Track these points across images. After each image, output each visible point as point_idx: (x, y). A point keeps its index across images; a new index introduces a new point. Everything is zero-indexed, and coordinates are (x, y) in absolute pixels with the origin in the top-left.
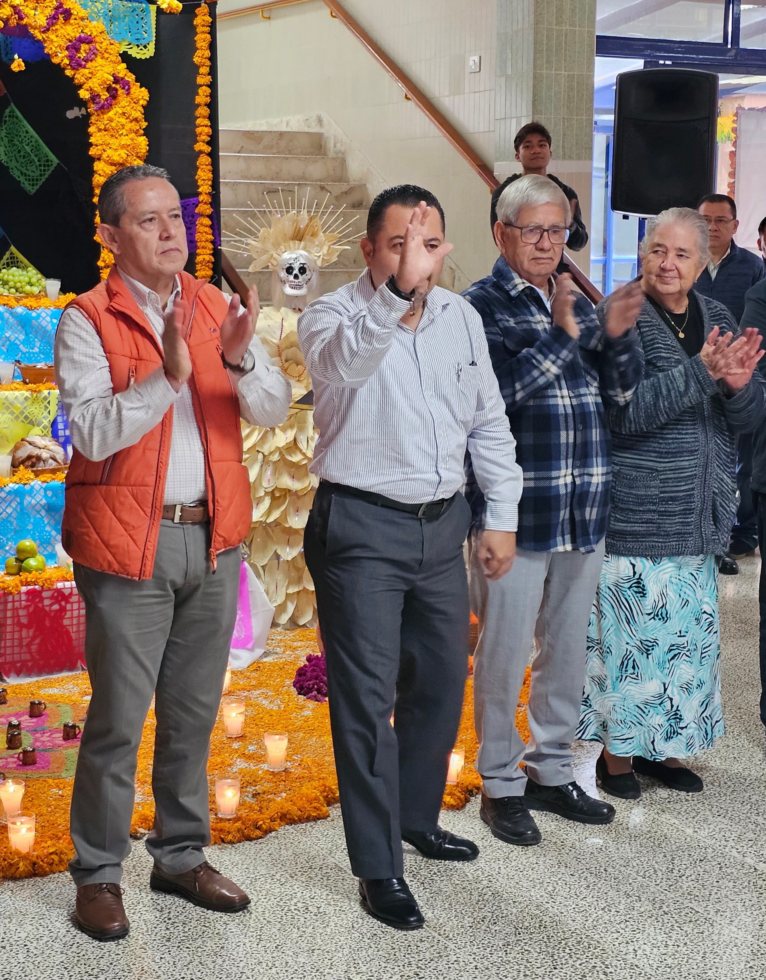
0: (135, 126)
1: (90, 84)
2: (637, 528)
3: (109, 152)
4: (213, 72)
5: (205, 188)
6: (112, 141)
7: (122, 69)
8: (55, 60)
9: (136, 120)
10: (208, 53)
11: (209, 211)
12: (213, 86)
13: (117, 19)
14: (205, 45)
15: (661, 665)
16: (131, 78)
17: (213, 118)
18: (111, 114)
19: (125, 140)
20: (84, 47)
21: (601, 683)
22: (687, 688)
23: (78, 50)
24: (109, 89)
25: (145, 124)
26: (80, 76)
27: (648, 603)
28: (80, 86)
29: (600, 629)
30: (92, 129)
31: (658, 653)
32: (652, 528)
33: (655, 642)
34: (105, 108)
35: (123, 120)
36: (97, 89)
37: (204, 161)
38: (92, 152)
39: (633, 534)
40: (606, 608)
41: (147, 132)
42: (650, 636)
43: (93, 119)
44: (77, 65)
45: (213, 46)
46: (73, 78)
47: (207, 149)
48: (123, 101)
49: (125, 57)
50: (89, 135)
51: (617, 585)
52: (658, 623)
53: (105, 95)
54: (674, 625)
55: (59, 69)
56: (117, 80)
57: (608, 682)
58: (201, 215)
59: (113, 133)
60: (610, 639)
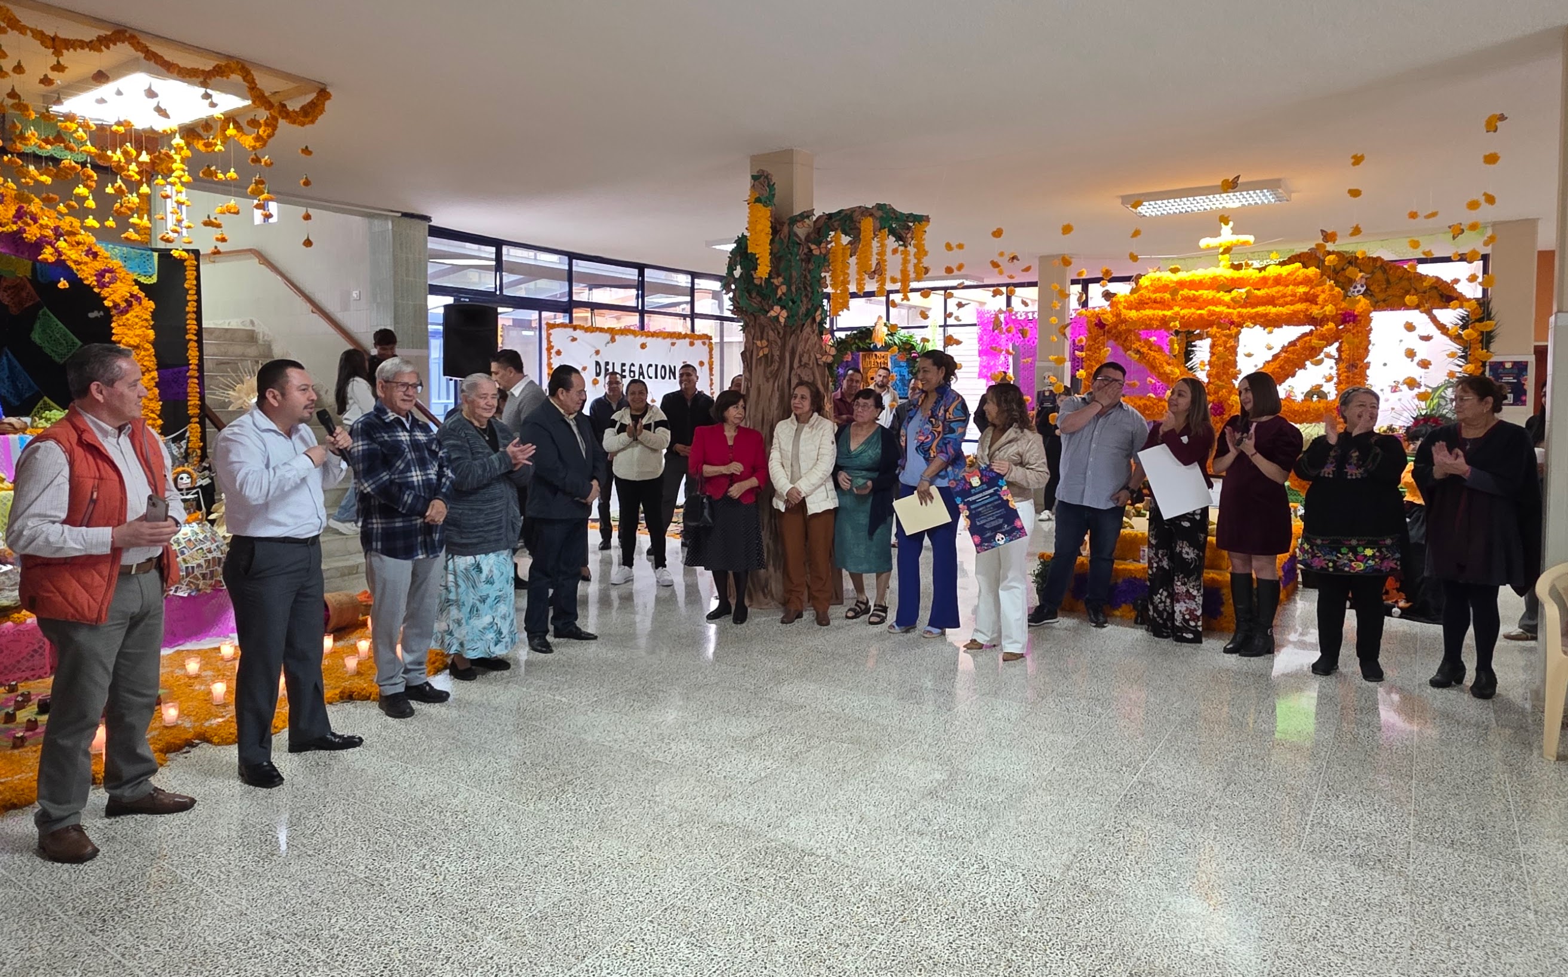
0: (146, 324)
1: (112, 297)
2: (474, 541)
3: (127, 339)
4: (198, 292)
5: (194, 361)
6: (127, 331)
7: (136, 289)
8: (86, 282)
9: (146, 320)
10: (195, 282)
11: (197, 375)
12: (199, 301)
13: (130, 259)
14: (193, 277)
15: (491, 608)
16: (142, 295)
17: (199, 319)
18: (128, 316)
19: (138, 332)
20: (107, 275)
21: (459, 623)
22: (504, 617)
23: (104, 277)
24: (126, 301)
25: (152, 323)
26: (105, 293)
27: (483, 576)
28: (105, 298)
29: (457, 594)
30: (113, 325)
31: (489, 601)
32: (481, 539)
33: (488, 596)
34: (124, 312)
35: (137, 320)
36: (118, 301)
37: (193, 345)
38: (114, 338)
39: (471, 544)
40: (460, 582)
41: (153, 327)
42: (484, 593)
43: (114, 318)
44: (103, 286)
45: (198, 278)
46: (99, 293)
47: (195, 338)
48: (137, 309)
49: (137, 282)
50: (112, 328)
51: (466, 569)
52: (488, 586)
53: (123, 305)
54: (497, 586)
55: (89, 288)
56: (132, 296)
57: (463, 621)
58: (191, 377)
59: (130, 327)
60: (463, 598)
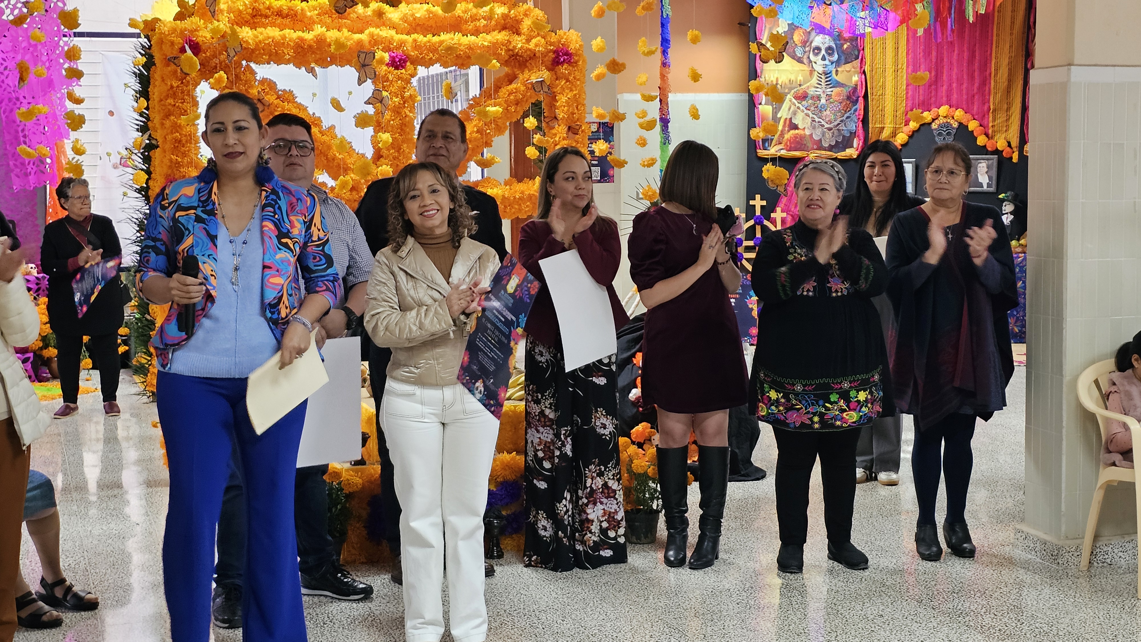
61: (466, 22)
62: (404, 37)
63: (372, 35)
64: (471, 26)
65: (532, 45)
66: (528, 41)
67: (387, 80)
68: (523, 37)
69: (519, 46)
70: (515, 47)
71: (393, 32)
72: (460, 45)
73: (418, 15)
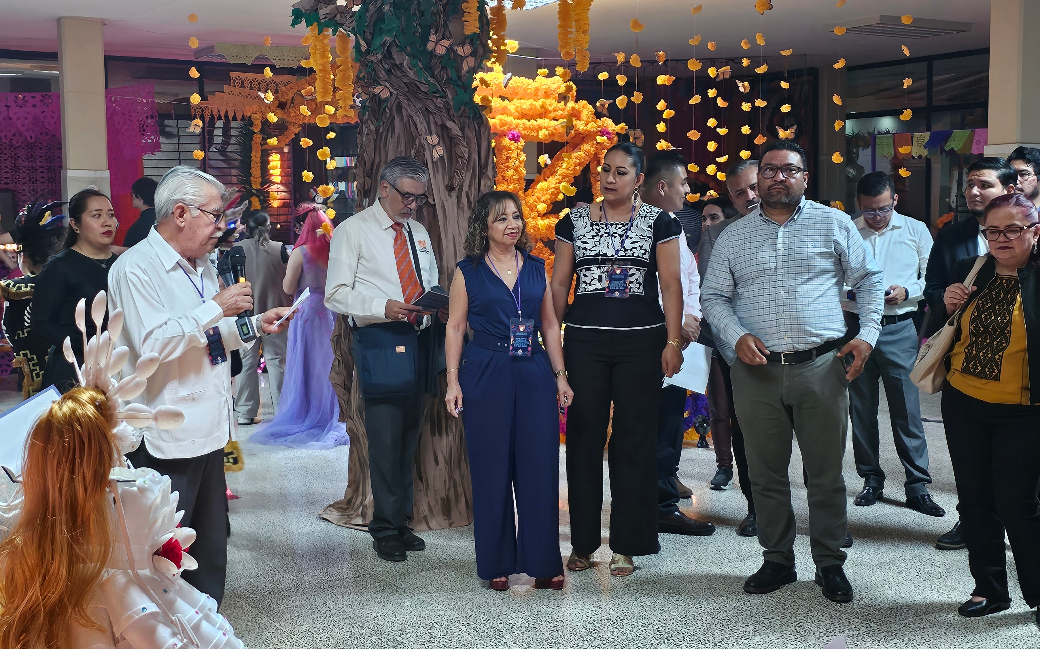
61: (550, 112)
62: (519, 121)
63: (501, 120)
64: (553, 115)
65: (589, 127)
66: (586, 125)
67: (510, 149)
68: (583, 122)
69: (582, 127)
70: (579, 128)
71: (511, 118)
72: (550, 127)
73: (524, 107)
